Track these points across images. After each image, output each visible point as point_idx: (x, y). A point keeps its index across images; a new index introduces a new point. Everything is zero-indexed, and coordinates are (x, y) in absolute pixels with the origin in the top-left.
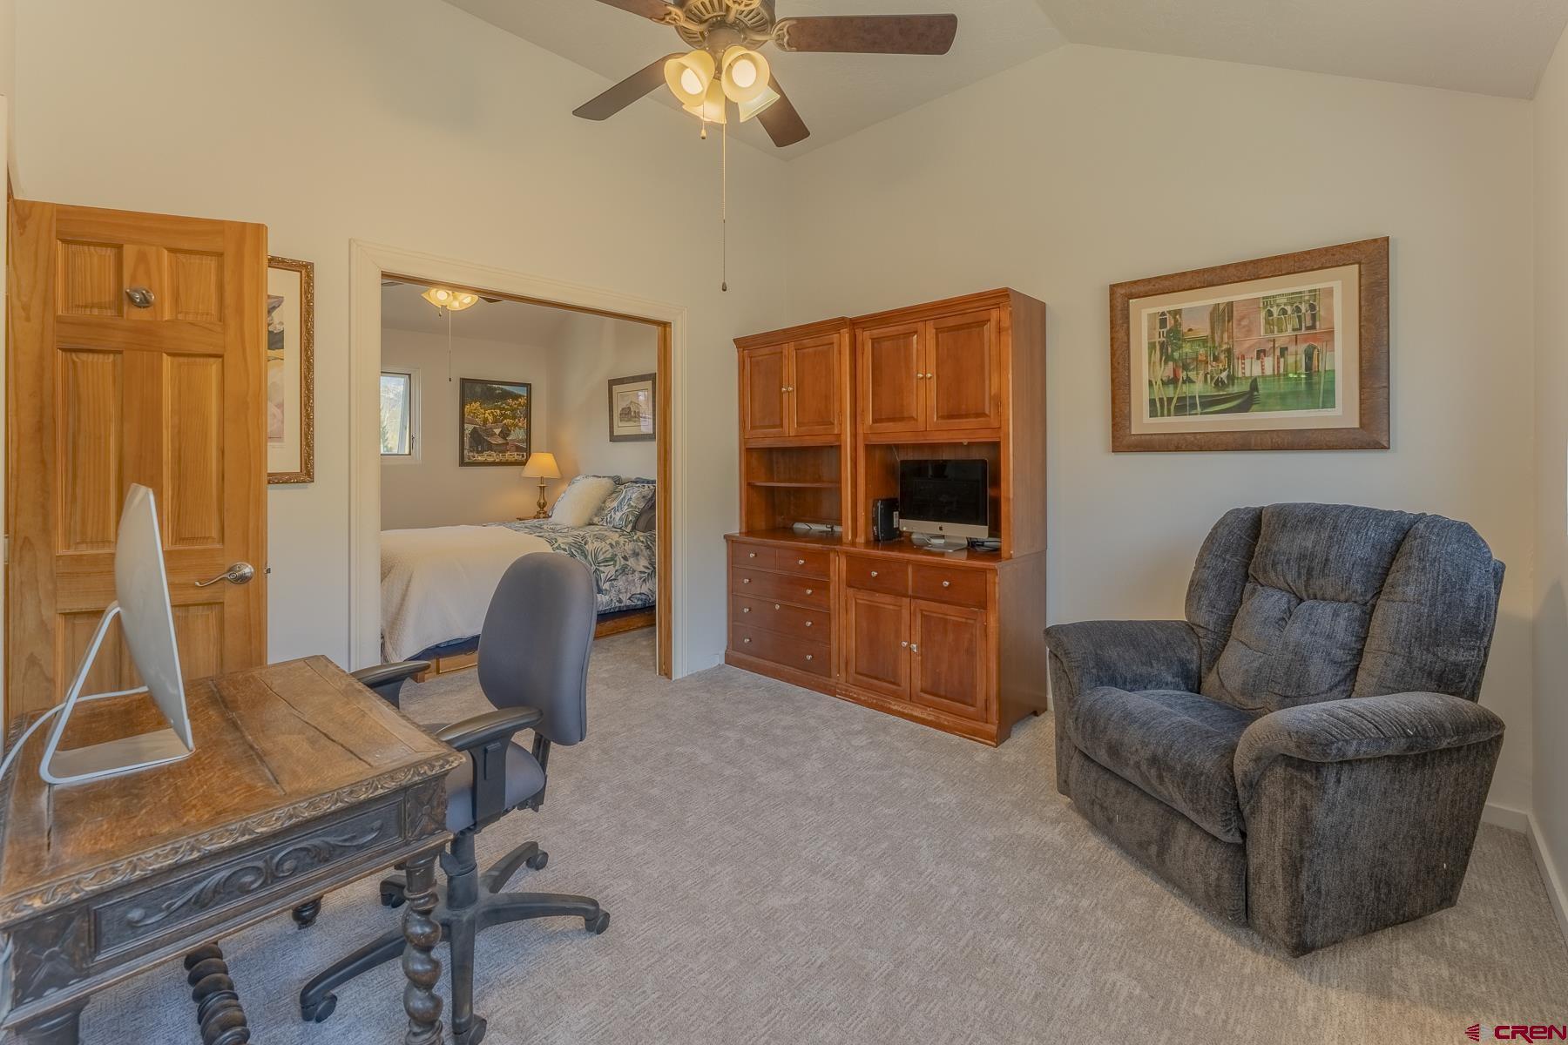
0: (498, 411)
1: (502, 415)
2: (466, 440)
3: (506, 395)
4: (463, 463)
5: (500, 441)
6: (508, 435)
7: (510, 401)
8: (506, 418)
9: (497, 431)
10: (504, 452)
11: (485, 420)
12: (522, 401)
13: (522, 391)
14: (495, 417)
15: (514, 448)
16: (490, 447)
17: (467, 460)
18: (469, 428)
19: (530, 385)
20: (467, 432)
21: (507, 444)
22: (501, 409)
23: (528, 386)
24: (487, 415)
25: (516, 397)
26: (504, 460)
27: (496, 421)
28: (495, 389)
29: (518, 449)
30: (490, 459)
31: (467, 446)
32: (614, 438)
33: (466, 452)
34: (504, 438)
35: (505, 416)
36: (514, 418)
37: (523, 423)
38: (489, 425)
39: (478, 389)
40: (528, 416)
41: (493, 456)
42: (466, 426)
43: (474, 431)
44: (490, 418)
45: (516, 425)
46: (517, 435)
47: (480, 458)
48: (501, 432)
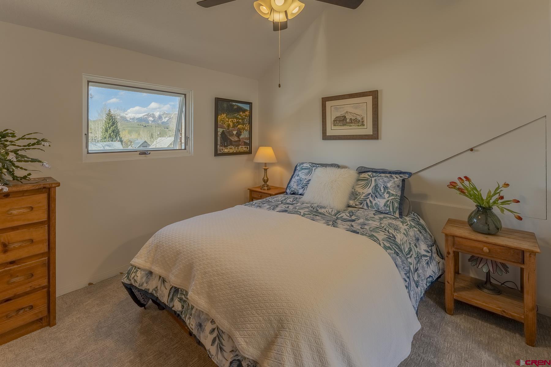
0: (235, 120)
1: (237, 122)
2: (219, 138)
3: (240, 110)
4: (217, 154)
5: (236, 139)
6: (240, 135)
7: (241, 113)
8: (239, 124)
9: (235, 132)
10: (238, 146)
11: (229, 126)
12: (247, 113)
13: (247, 107)
14: (234, 123)
15: (243, 143)
16: (231, 143)
17: (219, 152)
18: (220, 130)
19: (252, 103)
20: (219, 133)
21: (240, 140)
22: (237, 118)
23: (250, 104)
24: (229, 122)
25: (244, 111)
26: (238, 151)
27: (234, 126)
28: (234, 105)
29: (245, 144)
30: (231, 151)
31: (219, 143)
32: (325, 137)
33: (218, 146)
34: (238, 137)
35: (238, 123)
36: (243, 124)
37: (247, 127)
38: (231, 129)
39: (225, 105)
40: (250, 123)
41: (232, 149)
42: (219, 129)
43: (223, 133)
44: (231, 124)
45: (244, 129)
46: (245, 135)
47: (226, 151)
48: (237, 133)
